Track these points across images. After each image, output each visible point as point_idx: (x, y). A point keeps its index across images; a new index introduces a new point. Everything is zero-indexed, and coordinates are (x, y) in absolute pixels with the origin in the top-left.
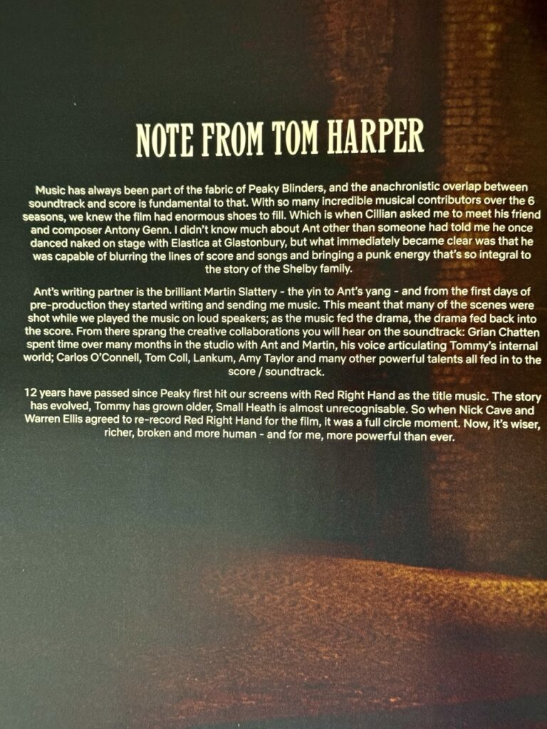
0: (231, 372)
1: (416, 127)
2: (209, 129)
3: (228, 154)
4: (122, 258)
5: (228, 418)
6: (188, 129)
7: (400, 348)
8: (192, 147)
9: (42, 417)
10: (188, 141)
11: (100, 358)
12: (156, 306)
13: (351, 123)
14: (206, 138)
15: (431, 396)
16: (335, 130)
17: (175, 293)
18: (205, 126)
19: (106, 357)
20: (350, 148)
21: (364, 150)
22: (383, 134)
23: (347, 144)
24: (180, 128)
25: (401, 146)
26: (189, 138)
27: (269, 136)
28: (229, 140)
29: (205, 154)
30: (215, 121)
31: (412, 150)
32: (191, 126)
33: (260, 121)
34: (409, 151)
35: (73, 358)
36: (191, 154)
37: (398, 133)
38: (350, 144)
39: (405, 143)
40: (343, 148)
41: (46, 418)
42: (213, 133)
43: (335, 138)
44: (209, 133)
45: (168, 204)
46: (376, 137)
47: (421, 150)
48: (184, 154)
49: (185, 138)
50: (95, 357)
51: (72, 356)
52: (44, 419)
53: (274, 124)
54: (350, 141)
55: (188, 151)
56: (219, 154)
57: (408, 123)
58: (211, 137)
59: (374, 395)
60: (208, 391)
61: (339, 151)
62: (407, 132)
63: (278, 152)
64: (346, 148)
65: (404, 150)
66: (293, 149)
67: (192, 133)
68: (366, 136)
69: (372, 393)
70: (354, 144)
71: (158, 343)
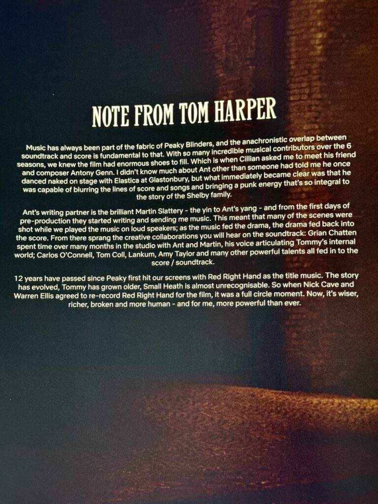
0: (154, 264)
1: (271, 103)
2: (139, 109)
3: (151, 124)
4: (82, 190)
5: (152, 293)
6: (126, 109)
7: (264, 245)
8: (128, 121)
9: (26, 295)
10: (125, 116)
11: (66, 255)
12: (104, 221)
13: (229, 103)
14: (137, 114)
15: (285, 276)
16: (219, 107)
17: (116, 213)
18: (137, 107)
19: (70, 255)
20: (229, 118)
21: (238, 119)
22: (250, 108)
23: (227, 115)
24: (121, 109)
25: (262, 116)
26: (126, 114)
27: (177, 113)
28: (152, 116)
29: (137, 124)
30: (143, 104)
31: (268, 117)
32: (127, 107)
33: (172, 103)
34: (267, 118)
35: (48, 255)
36: (127, 125)
37: (260, 107)
38: (229, 116)
39: (264, 113)
40: (225, 118)
41: (29, 295)
42: (142, 111)
43: (219, 112)
44: (139, 111)
45: (113, 156)
46: (245, 111)
47: (274, 117)
48: (123, 125)
49: (124, 115)
50: (63, 255)
51: (47, 254)
52: (27, 296)
53: (180, 105)
54: (229, 113)
55: (125, 123)
56: (145, 124)
57: (266, 101)
58: (140, 114)
59: (247, 276)
60: (138, 276)
61: (222, 120)
62: (265, 106)
63: (183, 122)
64: (227, 118)
65: (263, 118)
66: (193, 120)
67: (128, 111)
68: (239, 110)
69: (245, 275)
70: (231, 115)
71: (105, 245)
